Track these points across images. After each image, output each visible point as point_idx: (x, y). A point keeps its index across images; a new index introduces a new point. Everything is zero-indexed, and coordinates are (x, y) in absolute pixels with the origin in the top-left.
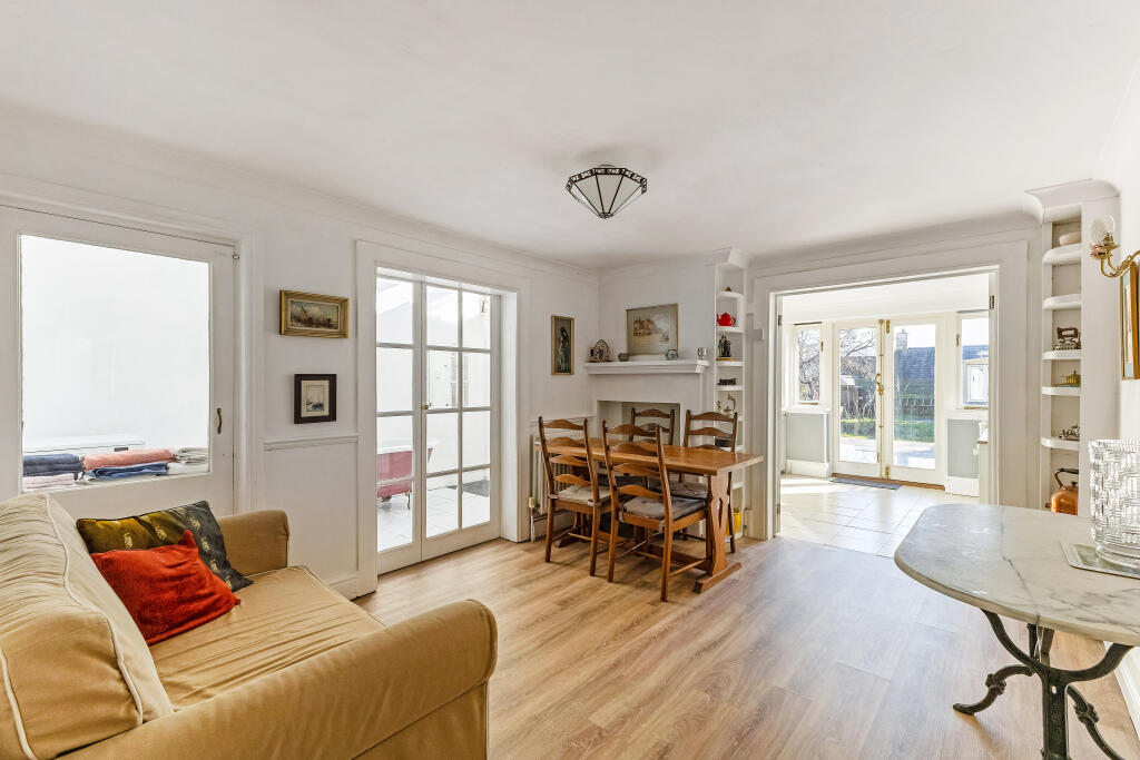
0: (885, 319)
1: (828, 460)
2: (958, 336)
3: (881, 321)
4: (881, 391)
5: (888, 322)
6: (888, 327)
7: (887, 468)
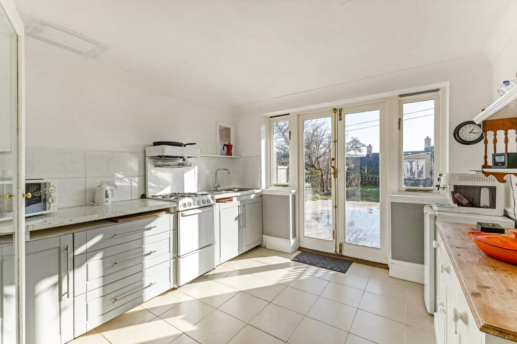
0: (338, 108)
1: (294, 236)
2: (400, 119)
3: (335, 110)
4: (335, 174)
5: (341, 110)
6: (340, 115)
7: (341, 246)
